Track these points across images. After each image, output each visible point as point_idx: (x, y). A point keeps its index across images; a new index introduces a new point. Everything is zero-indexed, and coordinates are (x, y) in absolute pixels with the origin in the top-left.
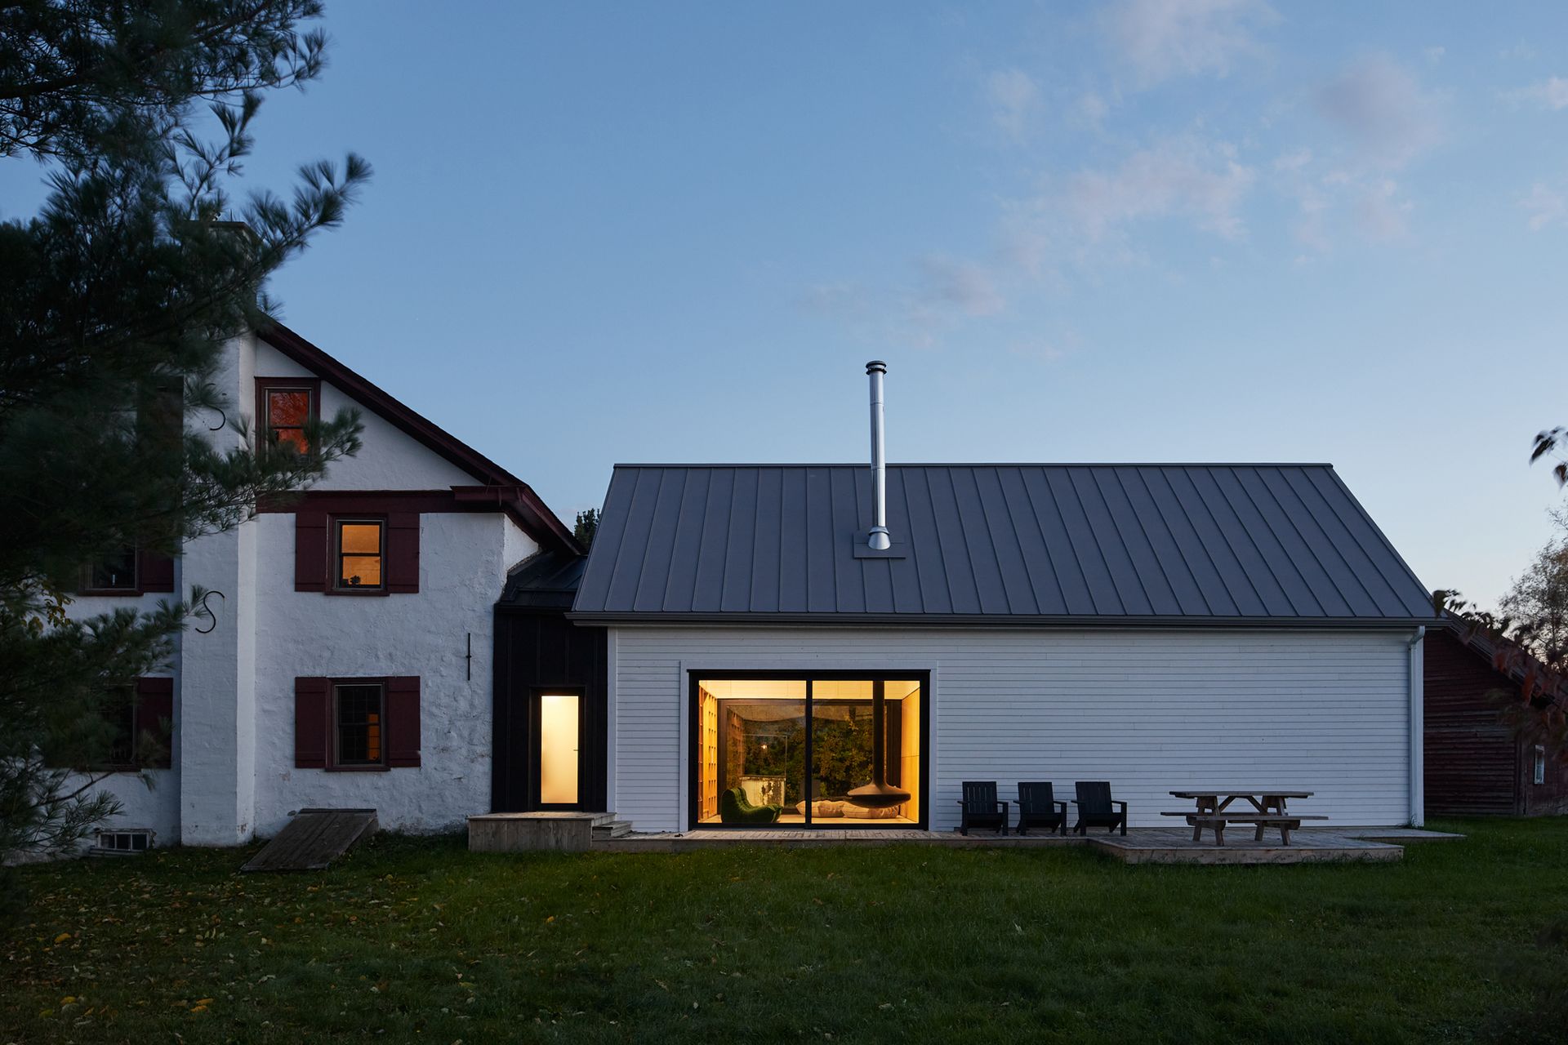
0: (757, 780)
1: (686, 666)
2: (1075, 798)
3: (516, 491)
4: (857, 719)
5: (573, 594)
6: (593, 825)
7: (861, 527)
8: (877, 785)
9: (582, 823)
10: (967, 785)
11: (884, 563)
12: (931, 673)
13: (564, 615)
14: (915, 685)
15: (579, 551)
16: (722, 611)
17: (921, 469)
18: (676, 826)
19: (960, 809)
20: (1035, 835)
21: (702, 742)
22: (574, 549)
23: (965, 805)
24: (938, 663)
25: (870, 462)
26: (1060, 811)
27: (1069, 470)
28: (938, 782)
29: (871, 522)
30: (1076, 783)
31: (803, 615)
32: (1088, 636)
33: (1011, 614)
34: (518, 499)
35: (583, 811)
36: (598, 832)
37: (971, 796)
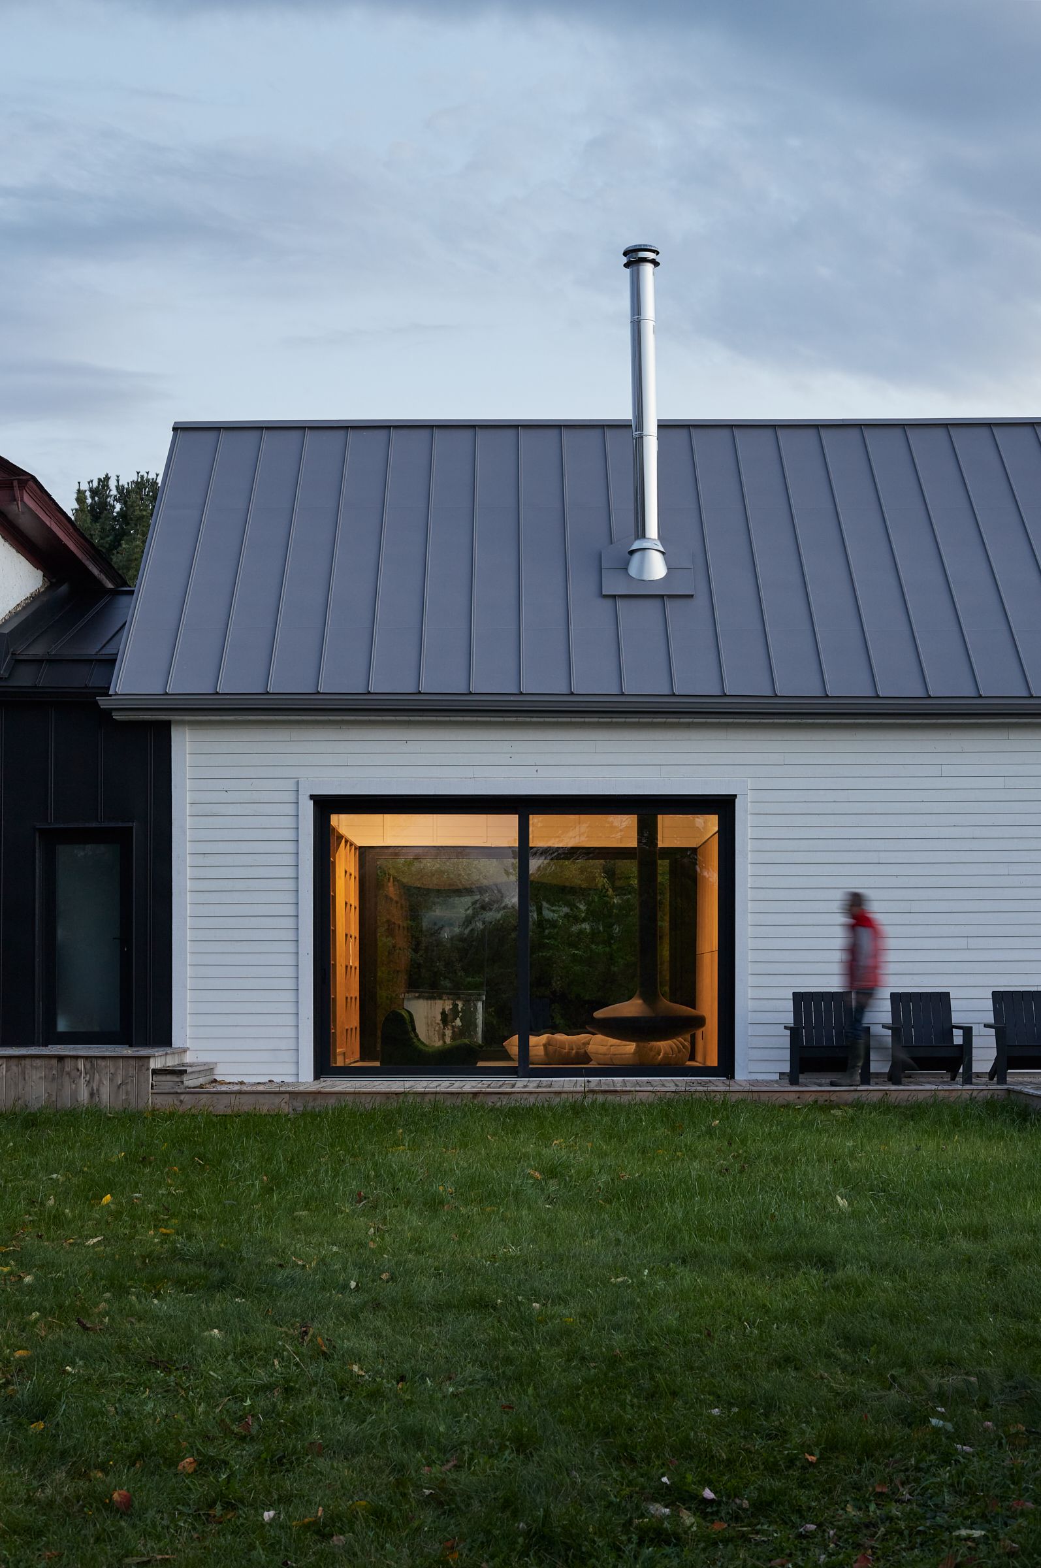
0: (431, 998)
1: (306, 791)
2: (992, 1021)
3: (12, 487)
4: (618, 883)
5: (111, 662)
6: (152, 1066)
7: (614, 536)
8: (645, 1000)
9: (133, 1062)
10: (800, 999)
11: (657, 603)
12: (737, 801)
13: (96, 702)
14: (710, 824)
15: (112, 581)
16: (371, 690)
17: (726, 433)
18: (293, 1071)
19: (787, 1042)
20: (920, 1084)
21: (335, 926)
22: (102, 577)
23: (795, 1032)
24: (750, 783)
25: (631, 418)
26: (961, 1042)
27: (994, 429)
28: (751, 993)
29: (633, 531)
30: (994, 993)
31: (512, 698)
32: (1015, 735)
33: (878, 697)
34: (15, 500)
35: (131, 1046)
36: (160, 1078)
37: (808, 1015)
